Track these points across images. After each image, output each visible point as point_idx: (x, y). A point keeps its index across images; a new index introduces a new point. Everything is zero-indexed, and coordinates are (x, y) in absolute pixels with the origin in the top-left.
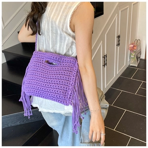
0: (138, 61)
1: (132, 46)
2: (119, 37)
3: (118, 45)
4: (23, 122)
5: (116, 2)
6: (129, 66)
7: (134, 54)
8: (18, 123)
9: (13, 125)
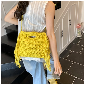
0: (81, 34)
1: (78, 25)
2: (70, 20)
3: (70, 25)
4: (15, 67)
5: (69, 1)
6: (77, 37)
7: (79, 30)
8: (12, 68)
9: (9, 69)
